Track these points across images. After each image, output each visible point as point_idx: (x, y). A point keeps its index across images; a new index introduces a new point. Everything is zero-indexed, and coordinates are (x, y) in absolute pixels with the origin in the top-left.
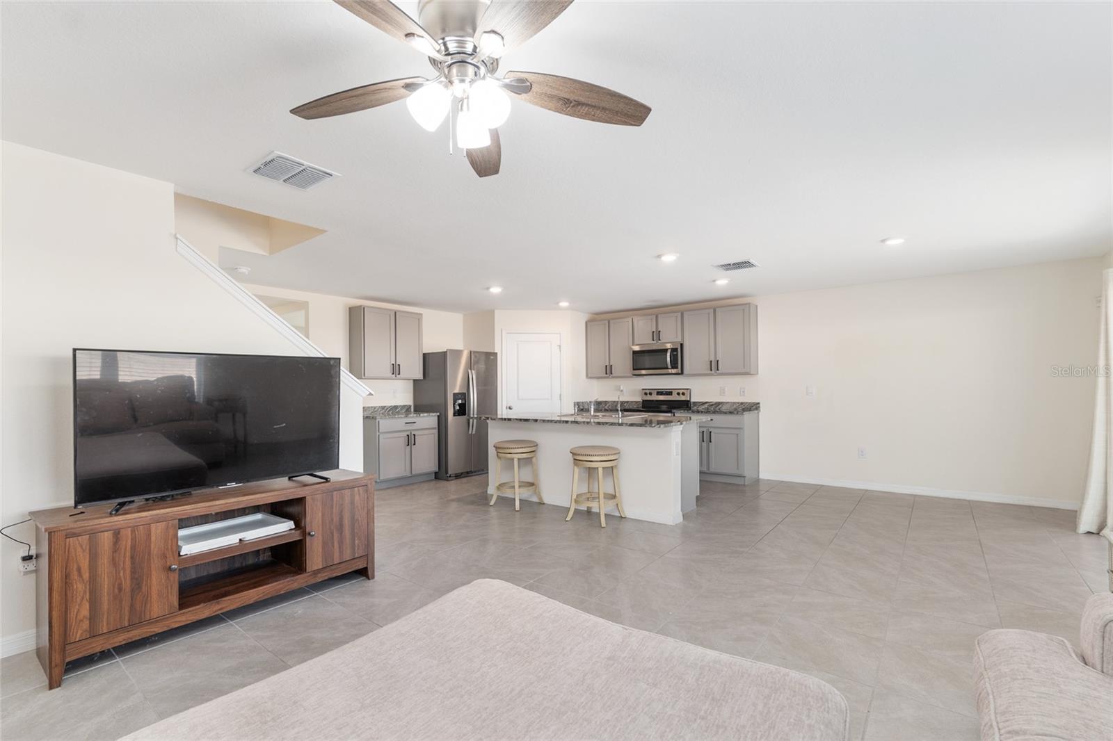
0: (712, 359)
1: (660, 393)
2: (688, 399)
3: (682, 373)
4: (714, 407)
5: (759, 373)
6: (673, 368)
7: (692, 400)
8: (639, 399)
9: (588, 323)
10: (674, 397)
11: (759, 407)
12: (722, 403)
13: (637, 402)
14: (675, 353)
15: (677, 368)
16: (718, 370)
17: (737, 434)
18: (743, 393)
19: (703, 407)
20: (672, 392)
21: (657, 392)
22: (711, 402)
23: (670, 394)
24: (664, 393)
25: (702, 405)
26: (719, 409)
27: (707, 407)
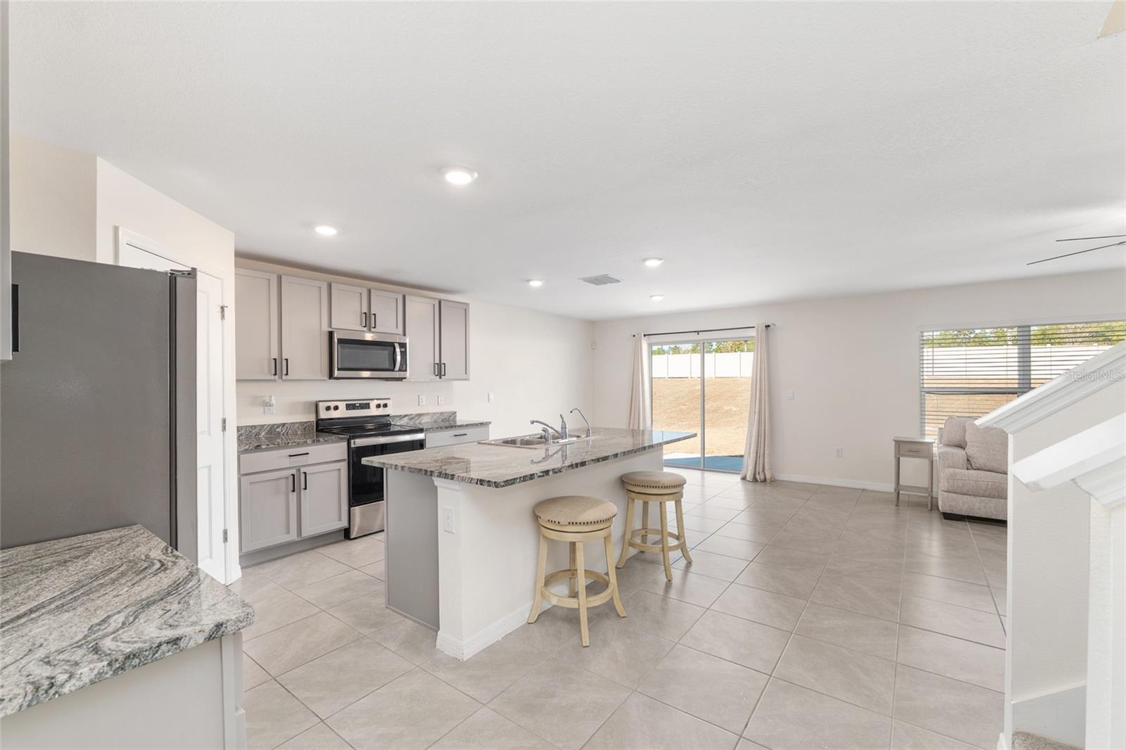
0: (437, 361)
1: (351, 406)
4: (414, 420)
6: (400, 370)
14: (403, 350)
15: (405, 370)
16: (442, 375)
18: (440, 402)
20: (369, 404)
21: (346, 404)
22: (411, 415)
23: (367, 406)
24: (358, 407)
25: (401, 419)
26: (419, 423)
27: (406, 421)
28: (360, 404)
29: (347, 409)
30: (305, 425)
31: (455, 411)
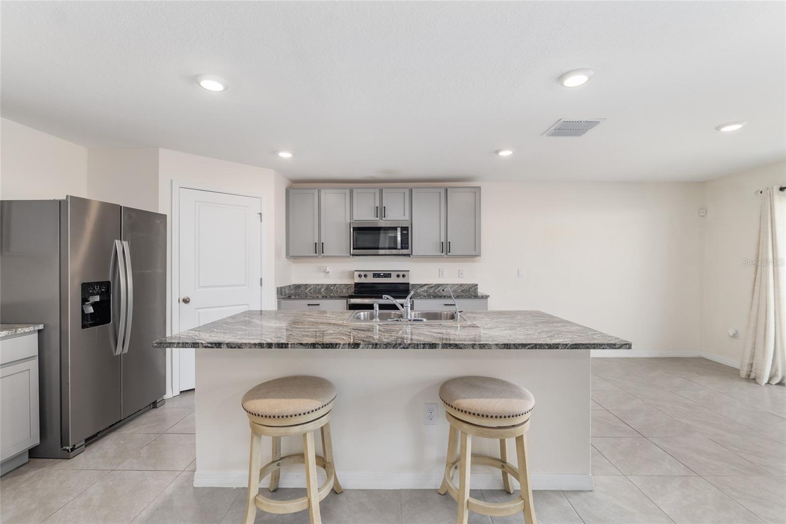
0: (444, 240)
1: (377, 275)
2: (407, 281)
3: (410, 254)
4: (433, 289)
5: (481, 255)
6: (402, 248)
7: (411, 283)
8: (350, 282)
9: (289, 191)
10: (394, 280)
11: (477, 290)
12: (441, 285)
13: (347, 285)
15: (406, 248)
16: (450, 252)
18: (460, 274)
20: (391, 274)
21: (373, 274)
22: (431, 284)
23: (389, 276)
24: (382, 276)
25: (421, 287)
26: (438, 291)
27: (426, 289)
28: (384, 274)
29: (373, 277)
30: (348, 287)
31: (476, 283)
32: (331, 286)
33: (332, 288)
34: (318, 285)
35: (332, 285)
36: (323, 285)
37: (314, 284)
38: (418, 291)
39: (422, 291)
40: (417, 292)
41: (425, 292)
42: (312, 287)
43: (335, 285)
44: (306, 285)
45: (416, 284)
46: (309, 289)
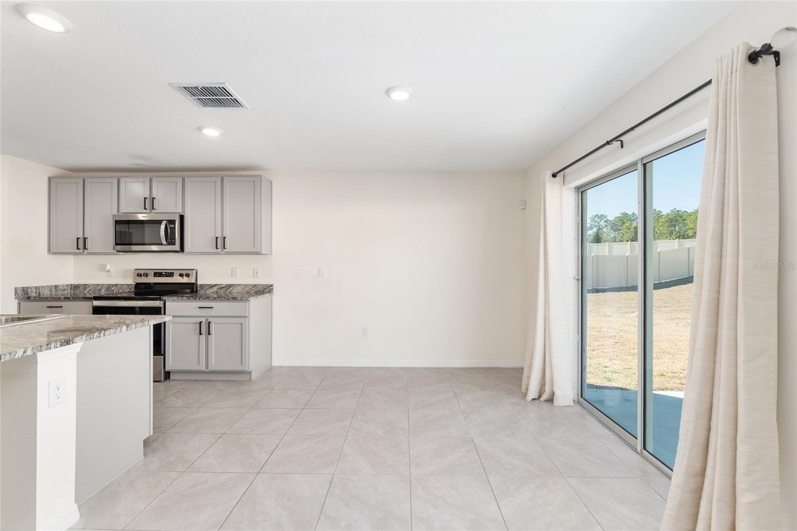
0: (219, 235)
1: (158, 274)
2: (193, 281)
3: (182, 249)
4: (224, 290)
5: (273, 253)
6: (169, 244)
7: (199, 283)
8: (131, 281)
9: (52, 180)
10: (177, 279)
11: (272, 289)
12: (233, 285)
13: (128, 285)
14: (173, 226)
15: (174, 244)
16: (224, 248)
17: (242, 324)
18: (255, 274)
19: (211, 291)
20: (173, 273)
21: (154, 273)
22: (221, 285)
23: (171, 275)
24: (163, 274)
25: (210, 287)
26: (230, 292)
27: (216, 290)
28: (166, 273)
29: (154, 276)
30: (130, 287)
31: (270, 283)
32: (113, 287)
33: (113, 288)
34: (98, 285)
35: (113, 285)
36: (103, 285)
37: (93, 284)
38: (208, 292)
39: (212, 292)
40: (206, 294)
41: (214, 294)
42: (91, 288)
43: (117, 285)
44: (85, 285)
45: (204, 285)
46: (88, 290)
